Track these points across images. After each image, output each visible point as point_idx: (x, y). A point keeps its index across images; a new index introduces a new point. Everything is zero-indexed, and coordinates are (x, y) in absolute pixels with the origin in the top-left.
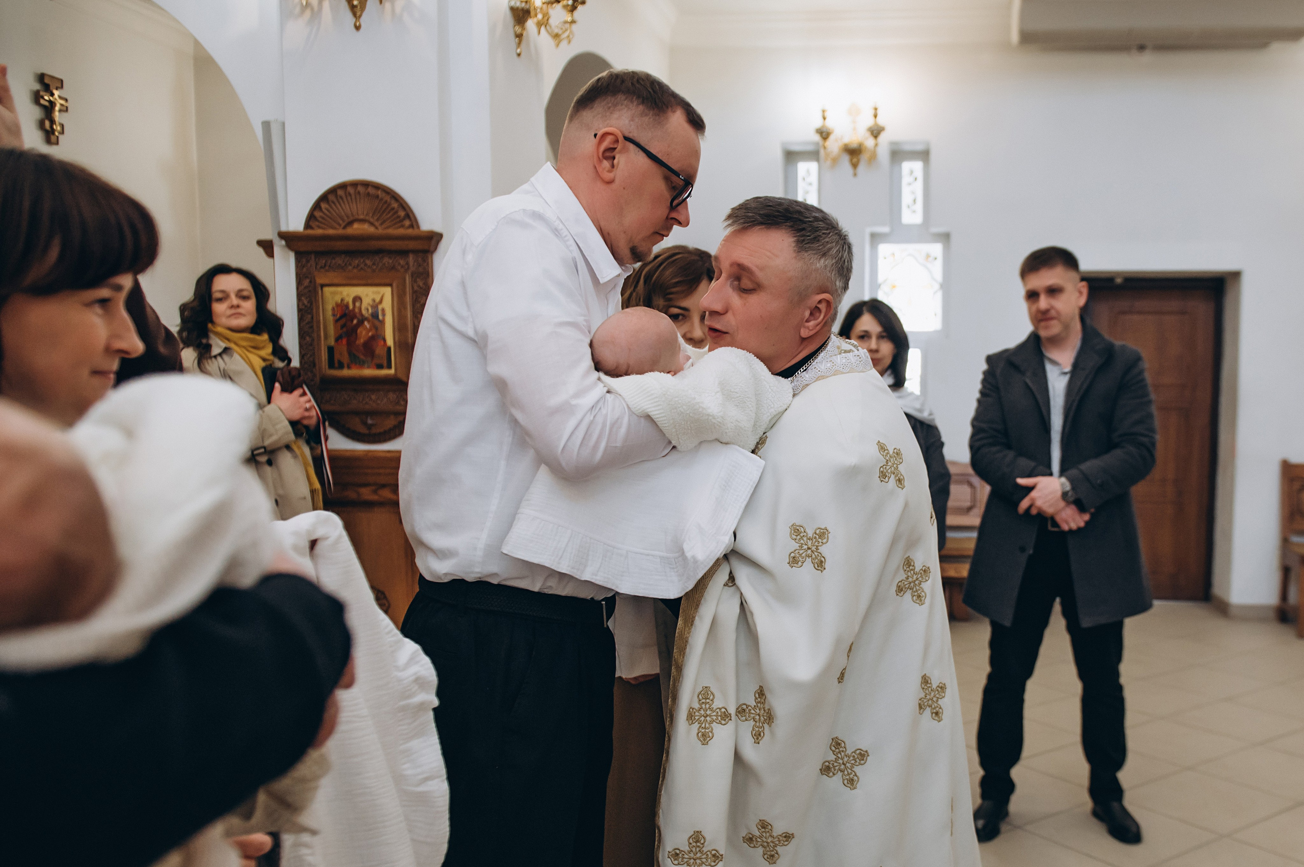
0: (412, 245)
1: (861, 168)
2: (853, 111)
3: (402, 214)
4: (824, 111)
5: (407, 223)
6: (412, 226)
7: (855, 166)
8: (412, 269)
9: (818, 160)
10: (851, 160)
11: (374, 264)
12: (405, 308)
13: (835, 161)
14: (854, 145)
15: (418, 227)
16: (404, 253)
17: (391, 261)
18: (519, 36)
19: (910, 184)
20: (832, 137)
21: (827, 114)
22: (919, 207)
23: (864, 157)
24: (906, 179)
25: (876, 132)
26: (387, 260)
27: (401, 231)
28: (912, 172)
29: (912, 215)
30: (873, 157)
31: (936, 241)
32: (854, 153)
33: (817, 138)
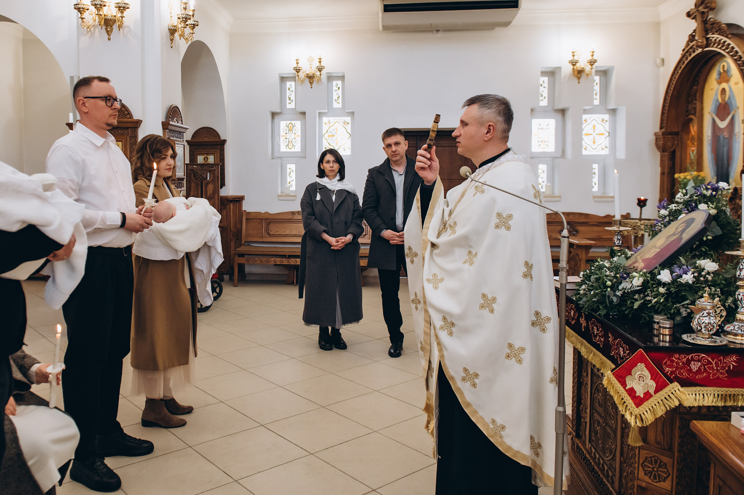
0: (130, 125)
1: (314, 85)
2: (310, 60)
3: (126, 113)
4: (297, 60)
5: (128, 116)
6: (130, 118)
7: (311, 83)
8: (130, 135)
9: (295, 81)
10: (310, 81)
11: (115, 133)
12: (127, 150)
13: (302, 81)
14: (311, 75)
15: (133, 118)
16: (127, 128)
17: (121, 131)
18: (172, 40)
19: (336, 91)
20: (301, 71)
21: (299, 61)
22: (340, 100)
23: (315, 80)
24: (335, 88)
25: (320, 70)
26: (120, 131)
27: (125, 120)
28: (337, 85)
29: (337, 105)
30: (319, 80)
31: (348, 116)
32: (311, 78)
33: (295, 72)
